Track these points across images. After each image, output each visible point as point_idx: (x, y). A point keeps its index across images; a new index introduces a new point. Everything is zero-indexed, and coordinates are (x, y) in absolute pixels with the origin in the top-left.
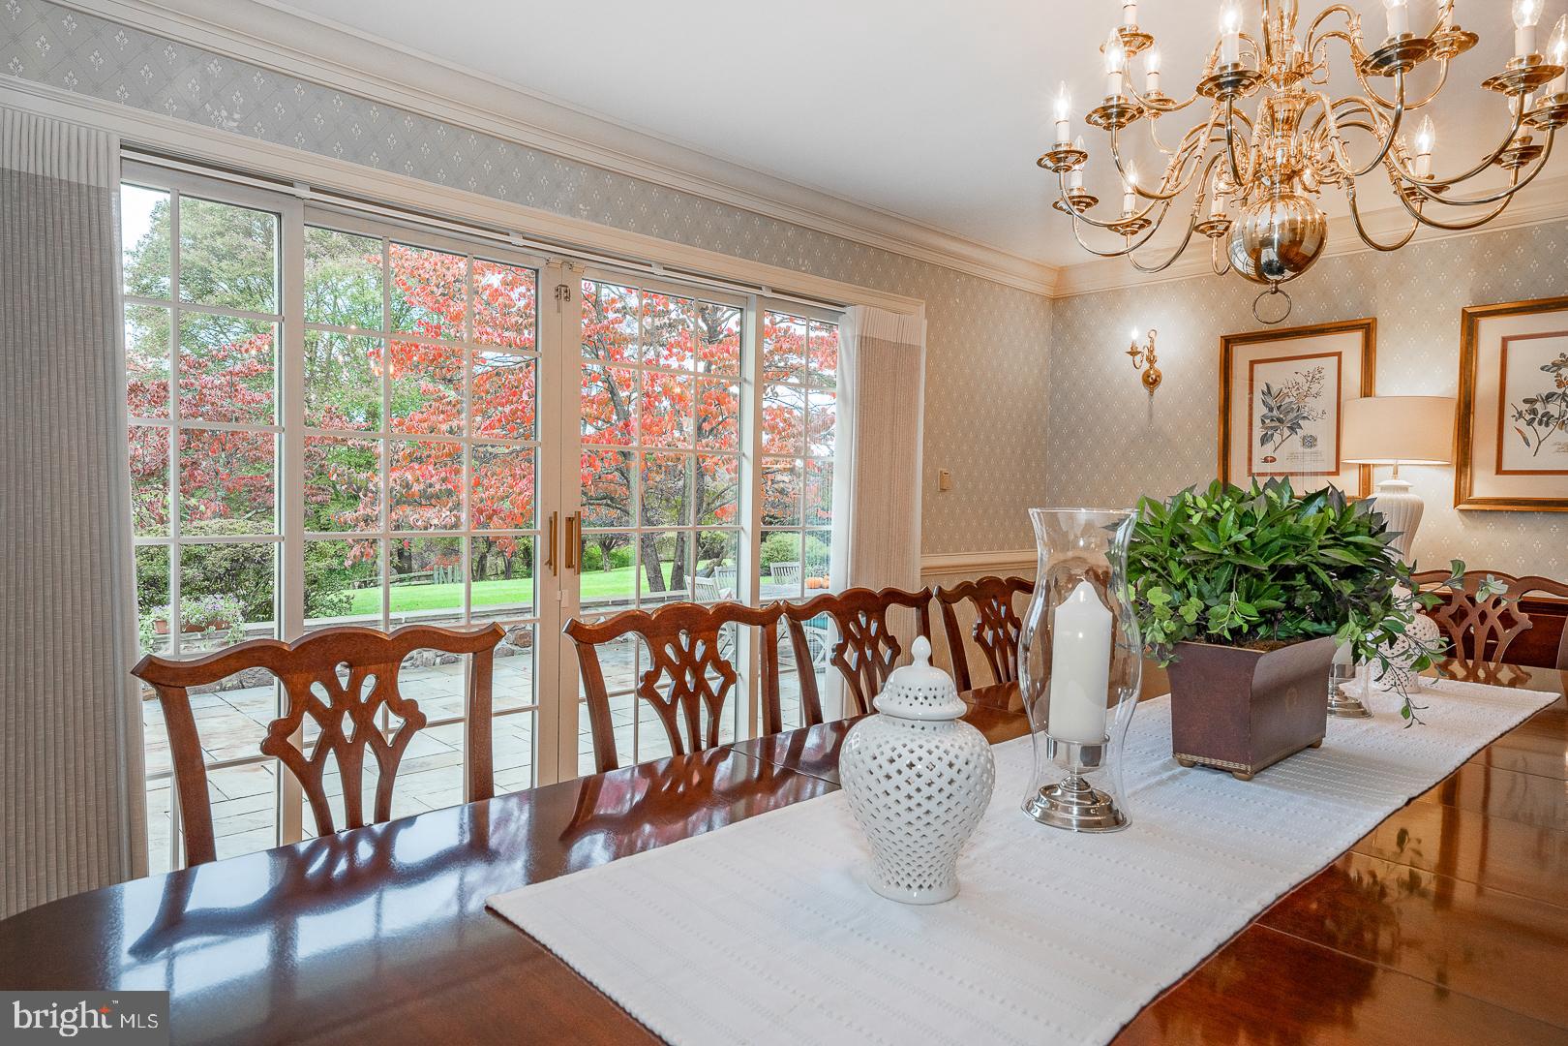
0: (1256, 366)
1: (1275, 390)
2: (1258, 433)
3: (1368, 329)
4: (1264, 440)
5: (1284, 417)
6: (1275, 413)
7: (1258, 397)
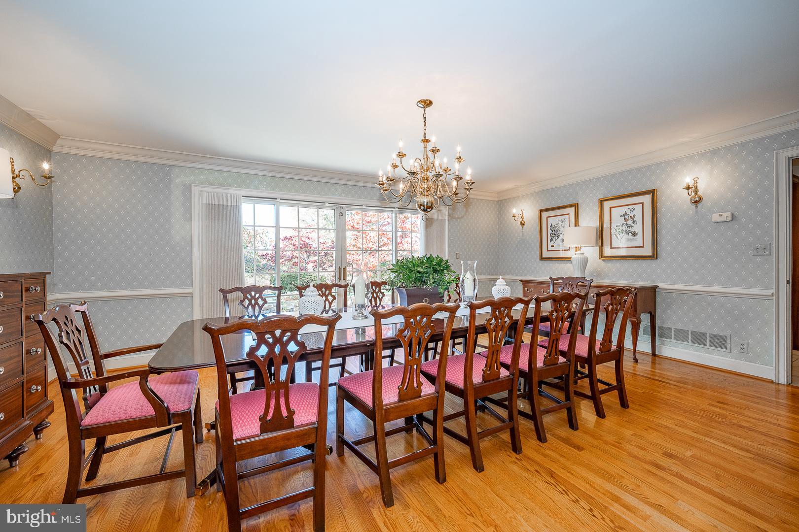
0: (548, 218)
1: (553, 226)
2: (549, 238)
3: (576, 206)
4: (551, 240)
5: (555, 233)
6: (554, 232)
7: (549, 227)
